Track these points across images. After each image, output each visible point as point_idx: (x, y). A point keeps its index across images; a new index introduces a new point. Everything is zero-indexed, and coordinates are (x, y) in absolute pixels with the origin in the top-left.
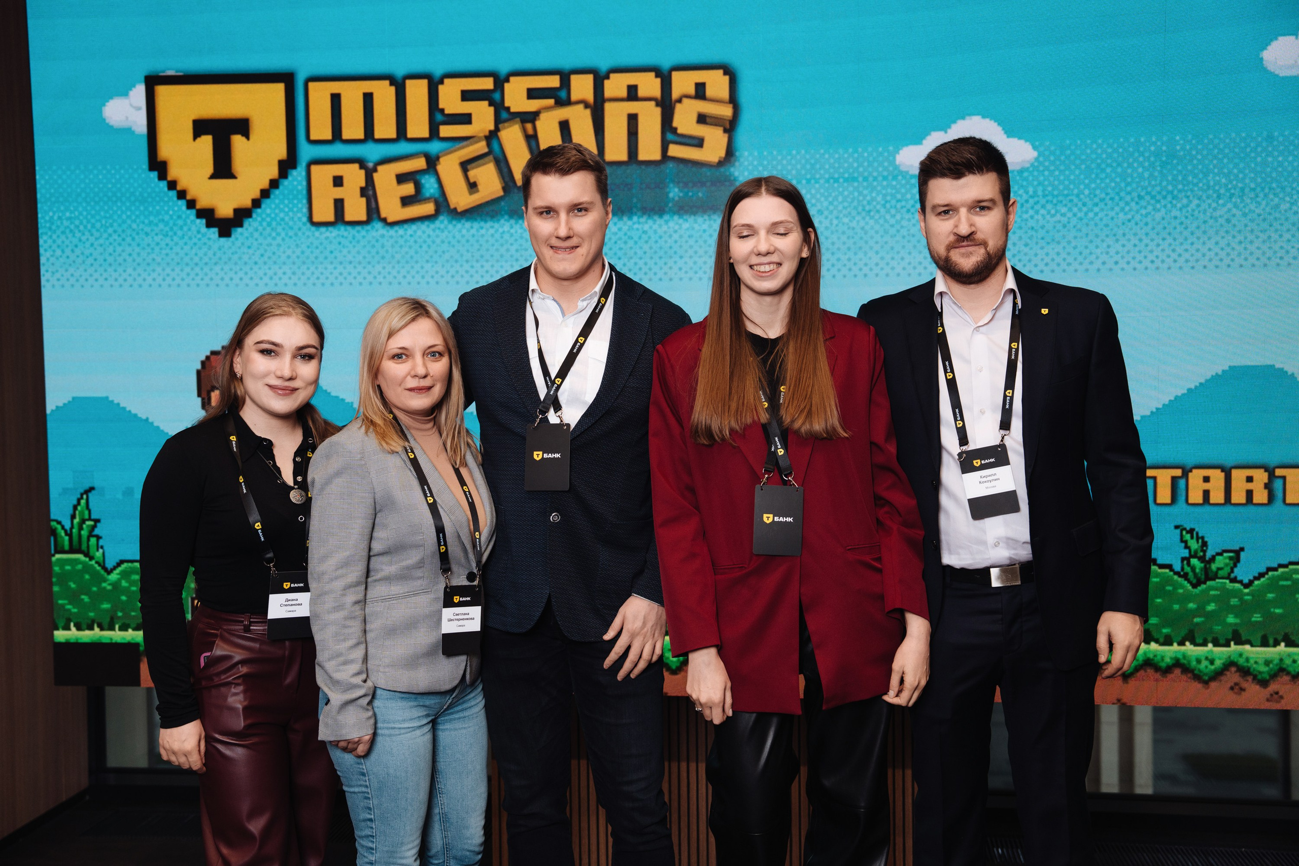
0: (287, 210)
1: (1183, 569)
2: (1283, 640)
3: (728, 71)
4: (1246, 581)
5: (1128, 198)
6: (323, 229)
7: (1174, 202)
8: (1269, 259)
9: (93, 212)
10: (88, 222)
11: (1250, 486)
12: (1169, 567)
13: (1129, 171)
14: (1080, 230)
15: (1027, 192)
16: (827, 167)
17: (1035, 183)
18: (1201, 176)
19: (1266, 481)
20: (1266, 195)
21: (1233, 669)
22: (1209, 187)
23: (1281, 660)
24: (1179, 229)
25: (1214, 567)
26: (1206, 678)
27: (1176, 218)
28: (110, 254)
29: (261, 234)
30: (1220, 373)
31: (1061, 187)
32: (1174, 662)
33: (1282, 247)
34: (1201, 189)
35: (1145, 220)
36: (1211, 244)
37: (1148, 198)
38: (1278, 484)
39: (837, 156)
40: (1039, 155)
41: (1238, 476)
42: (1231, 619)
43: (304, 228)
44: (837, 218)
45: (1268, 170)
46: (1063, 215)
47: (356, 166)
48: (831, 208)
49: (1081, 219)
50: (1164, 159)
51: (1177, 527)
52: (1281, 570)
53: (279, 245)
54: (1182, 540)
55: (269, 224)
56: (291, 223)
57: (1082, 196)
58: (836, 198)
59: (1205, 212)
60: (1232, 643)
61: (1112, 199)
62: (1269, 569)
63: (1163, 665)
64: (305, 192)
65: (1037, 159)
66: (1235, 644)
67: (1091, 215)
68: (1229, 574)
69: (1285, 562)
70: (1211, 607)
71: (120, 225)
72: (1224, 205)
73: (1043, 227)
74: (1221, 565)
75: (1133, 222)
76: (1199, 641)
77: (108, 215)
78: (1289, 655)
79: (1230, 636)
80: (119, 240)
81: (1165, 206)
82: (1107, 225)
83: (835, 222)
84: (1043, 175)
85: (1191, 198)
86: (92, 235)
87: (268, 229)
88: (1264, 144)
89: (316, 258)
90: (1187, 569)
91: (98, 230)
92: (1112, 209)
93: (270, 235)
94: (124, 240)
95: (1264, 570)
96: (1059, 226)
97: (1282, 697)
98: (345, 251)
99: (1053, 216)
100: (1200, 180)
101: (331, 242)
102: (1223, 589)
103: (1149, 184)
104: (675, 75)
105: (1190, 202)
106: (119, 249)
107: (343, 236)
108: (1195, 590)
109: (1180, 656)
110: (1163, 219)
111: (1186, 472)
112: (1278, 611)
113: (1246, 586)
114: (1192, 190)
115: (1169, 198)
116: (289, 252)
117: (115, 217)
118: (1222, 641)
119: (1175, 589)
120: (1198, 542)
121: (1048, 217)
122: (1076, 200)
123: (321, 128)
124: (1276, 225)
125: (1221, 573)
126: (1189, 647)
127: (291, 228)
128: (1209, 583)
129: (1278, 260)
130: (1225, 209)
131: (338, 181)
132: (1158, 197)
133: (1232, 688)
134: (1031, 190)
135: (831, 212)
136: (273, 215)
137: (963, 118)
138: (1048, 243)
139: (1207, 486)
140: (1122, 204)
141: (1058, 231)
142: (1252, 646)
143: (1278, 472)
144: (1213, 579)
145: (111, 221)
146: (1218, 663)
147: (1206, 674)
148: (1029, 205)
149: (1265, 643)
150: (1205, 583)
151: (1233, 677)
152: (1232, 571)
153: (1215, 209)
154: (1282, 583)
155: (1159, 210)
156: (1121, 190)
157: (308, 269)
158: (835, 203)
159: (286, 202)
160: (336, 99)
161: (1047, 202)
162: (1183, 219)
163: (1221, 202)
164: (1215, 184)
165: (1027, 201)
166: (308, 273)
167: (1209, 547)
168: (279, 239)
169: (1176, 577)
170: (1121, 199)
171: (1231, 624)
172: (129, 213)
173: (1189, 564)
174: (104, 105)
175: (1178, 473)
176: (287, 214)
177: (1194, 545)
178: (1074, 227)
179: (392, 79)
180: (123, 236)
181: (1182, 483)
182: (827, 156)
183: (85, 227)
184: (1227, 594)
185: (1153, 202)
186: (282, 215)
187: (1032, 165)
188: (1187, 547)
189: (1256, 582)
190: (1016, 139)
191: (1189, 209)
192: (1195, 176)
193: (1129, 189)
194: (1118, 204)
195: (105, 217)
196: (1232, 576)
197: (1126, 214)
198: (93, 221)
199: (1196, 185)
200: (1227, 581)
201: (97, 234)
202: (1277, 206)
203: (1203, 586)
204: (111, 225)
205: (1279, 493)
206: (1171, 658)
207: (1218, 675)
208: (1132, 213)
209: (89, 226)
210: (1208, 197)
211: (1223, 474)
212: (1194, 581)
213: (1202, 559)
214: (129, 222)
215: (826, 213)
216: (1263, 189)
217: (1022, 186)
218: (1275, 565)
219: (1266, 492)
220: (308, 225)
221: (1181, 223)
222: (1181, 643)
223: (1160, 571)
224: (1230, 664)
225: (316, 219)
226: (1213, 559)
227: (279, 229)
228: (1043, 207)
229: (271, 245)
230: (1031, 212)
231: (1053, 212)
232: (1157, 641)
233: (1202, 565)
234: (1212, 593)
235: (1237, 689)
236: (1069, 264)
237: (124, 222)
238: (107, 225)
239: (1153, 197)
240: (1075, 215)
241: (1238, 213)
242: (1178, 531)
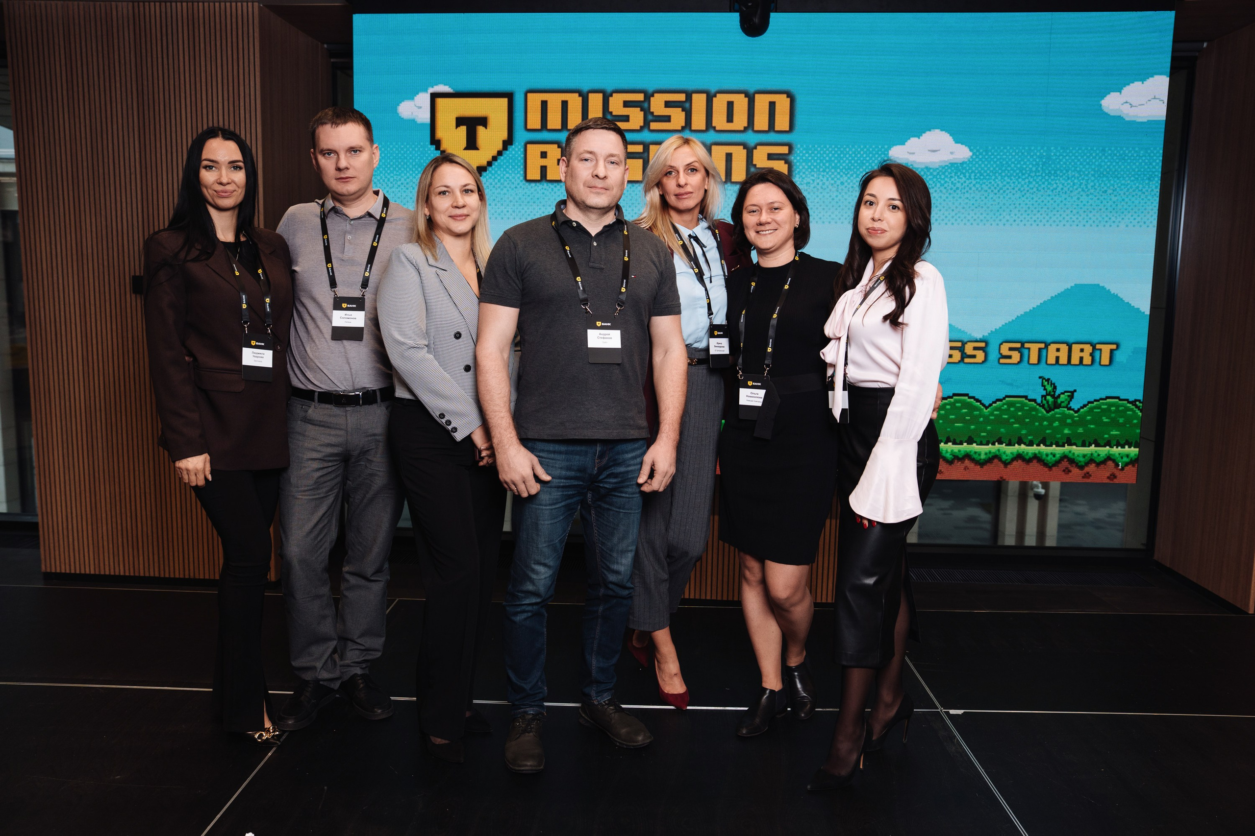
0: (510, 172)
1: (1042, 402)
2: (1093, 443)
3: (790, 95)
4: (1076, 409)
5: (1023, 183)
6: (533, 184)
7: (1049, 186)
8: (1100, 222)
9: (389, 172)
10: (386, 177)
11: (1082, 354)
12: (1034, 401)
13: (1024, 166)
14: (995, 200)
15: (965, 177)
16: (847, 156)
17: (970, 171)
18: (1064, 172)
19: (1091, 352)
20: (1100, 184)
21: (1065, 460)
22: (1068, 178)
23: (1092, 454)
24: (1052, 202)
25: (1059, 401)
26: (1050, 465)
27: (1049, 195)
28: (399, 198)
29: (494, 187)
30: (1069, 288)
31: (985, 174)
32: (1033, 455)
33: (1107, 216)
34: (1064, 179)
35: (1032, 196)
36: (1068, 212)
37: (1034, 183)
38: (1097, 354)
39: (854, 150)
40: (973, 155)
41: (1076, 348)
42: (1066, 431)
43: (521, 184)
44: (852, 187)
45: (1102, 170)
46: (986, 191)
47: (556, 146)
48: (849, 181)
49: (996, 194)
50: (1044, 160)
51: (1040, 378)
52: (1095, 403)
53: (505, 194)
54: (1043, 385)
55: (499, 181)
56: (513, 180)
57: (997, 180)
58: (852, 175)
59: (1066, 193)
60: (1066, 445)
61: (1014, 183)
62: (1089, 402)
63: (1027, 457)
64: (522, 161)
65: (971, 157)
66: (1068, 445)
67: (1001, 191)
68: (1067, 405)
69: (1098, 398)
70: (1056, 424)
71: (405, 180)
72: (1077, 189)
73: (973, 198)
74: (1063, 400)
75: (1025, 197)
76: (1048, 443)
77: (398, 173)
78: (1096, 452)
79: (1065, 441)
80: (404, 189)
81: (1044, 188)
82: (1010, 198)
83: (851, 190)
84: (975, 167)
85: (1058, 184)
86: (388, 186)
87: (499, 184)
88: (1100, 154)
89: (528, 202)
90: (1044, 402)
91: (391, 183)
92: (1014, 189)
93: (499, 187)
94: (407, 189)
95: (1086, 403)
96: (983, 198)
97: (1091, 476)
98: (546, 198)
99: (979, 191)
100: (1064, 174)
101: (538, 193)
102: (1063, 414)
103: (1035, 175)
104: (757, 96)
105: (1058, 186)
106: (404, 195)
107: (545, 189)
108: (1049, 415)
109: (1037, 452)
110: (1042, 196)
111: (1047, 345)
112: (1092, 426)
113: (1076, 412)
114: (1059, 180)
115: (1046, 183)
116: (511, 198)
117: (403, 175)
118: (1061, 443)
119: (1037, 413)
120: (1051, 386)
121: (977, 192)
122: (993, 182)
123: (535, 121)
124: (1105, 202)
125: (1063, 405)
126: (1042, 447)
127: (513, 183)
128: (1056, 410)
129: (1105, 223)
130: (1077, 191)
131: (544, 155)
132: (1040, 183)
133: (1064, 471)
134: (967, 175)
135: (849, 184)
136: (502, 175)
137: (930, 130)
138: (976, 208)
139: (1058, 354)
140: (1019, 186)
141: (982, 201)
142: (1077, 446)
143: (1098, 346)
144: (1058, 408)
145: (399, 177)
146: (1058, 456)
147: (1050, 463)
148: (966, 184)
149: (1084, 445)
150: (1053, 410)
151: (1065, 464)
152: (1069, 403)
153: (1071, 192)
154: (1095, 410)
155: (1040, 191)
156: (1019, 177)
157: (523, 209)
158: (852, 178)
159: (511, 167)
160: (544, 104)
161: (977, 183)
162: (1053, 197)
163: (1075, 187)
164: (1072, 177)
165: (965, 182)
166: (523, 211)
167: (1057, 390)
168: (505, 190)
169: (1038, 407)
170: (1019, 183)
171: (1066, 434)
172: (411, 172)
173: (1045, 399)
174: (399, 105)
175: (1042, 346)
176: (510, 174)
177: (1049, 388)
178: (992, 198)
179: (580, 93)
180: (407, 186)
181: (1044, 352)
182: (848, 150)
183: (384, 181)
184: (1065, 417)
185: (1037, 185)
186: (507, 175)
187: (969, 160)
188: (1045, 389)
189: (1082, 410)
190: (960, 144)
191: (1057, 191)
192: (1061, 171)
193: (1024, 177)
194: (1017, 186)
195: (396, 175)
196: (1069, 406)
197: (1021, 192)
198: (389, 177)
199: (1062, 176)
200: (1066, 409)
201: (390, 185)
202: (1106, 191)
203: (1053, 412)
204: (400, 180)
205: (1098, 359)
206: (1032, 454)
207: (1057, 463)
208: (1025, 191)
209: (386, 180)
210: (1068, 184)
211: (1067, 347)
212: (1048, 409)
213: (1053, 396)
214: (411, 178)
215: (846, 184)
216: (1098, 180)
217: (963, 173)
218: (1093, 400)
219: (1090, 358)
220: (524, 182)
221: (1052, 199)
222: (1038, 445)
223: (1030, 403)
224: (1064, 457)
225: (528, 178)
226: (1059, 396)
227: (506, 184)
228: (974, 185)
229: (500, 193)
230: (967, 189)
231: (980, 189)
232: (1025, 444)
233: (1053, 400)
234: (1057, 416)
235: (1067, 471)
236: (988, 221)
237: (408, 178)
238: (398, 179)
239: (1037, 183)
240: (992, 191)
241: (1084, 195)
242: (1041, 380)
